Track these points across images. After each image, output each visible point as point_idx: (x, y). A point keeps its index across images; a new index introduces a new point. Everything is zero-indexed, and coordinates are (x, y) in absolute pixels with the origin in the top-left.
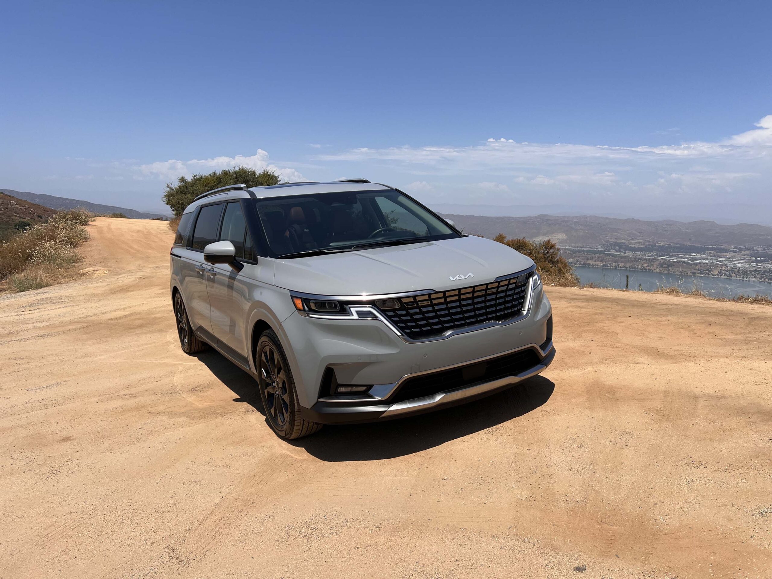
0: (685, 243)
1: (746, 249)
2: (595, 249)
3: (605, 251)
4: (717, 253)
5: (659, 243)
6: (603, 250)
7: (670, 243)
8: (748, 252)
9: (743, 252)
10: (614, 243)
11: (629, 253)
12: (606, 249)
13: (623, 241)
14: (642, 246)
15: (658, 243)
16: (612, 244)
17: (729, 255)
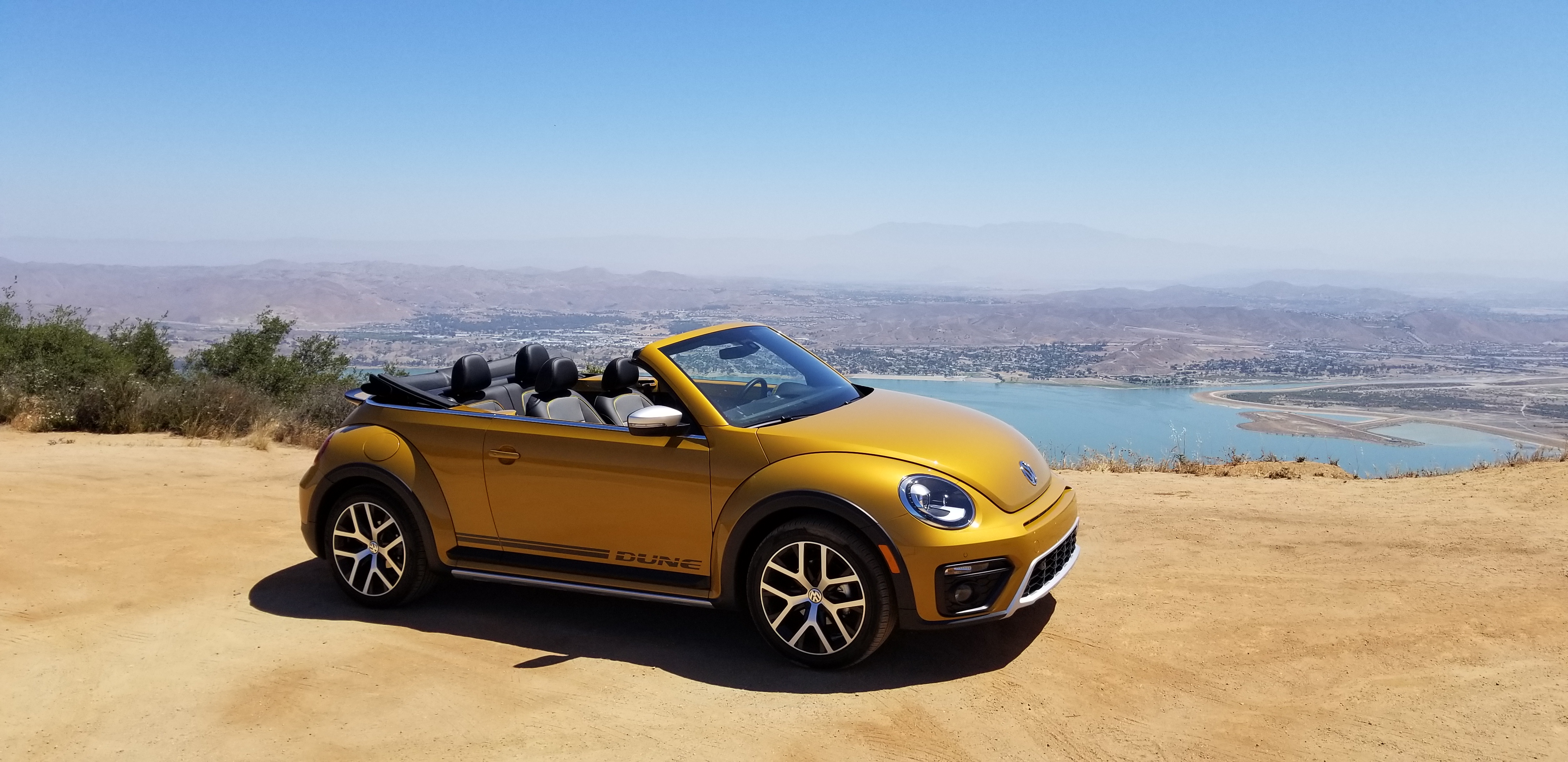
0: (562, 311)
1: (661, 316)
2: (395, 331)
3: (413, 333)
4: (616, 326)
5: (515, 313)
6: (411, 331)
7: (537, 312)
8: (664, 322)
9: (656, 322)
10: (430, 316)
11: (460, 335)
12: (417, 330)
13: (448, 312)
14: (485, 319)
15: (513, 313)
16: (427, 318)
17: (636, 328)
